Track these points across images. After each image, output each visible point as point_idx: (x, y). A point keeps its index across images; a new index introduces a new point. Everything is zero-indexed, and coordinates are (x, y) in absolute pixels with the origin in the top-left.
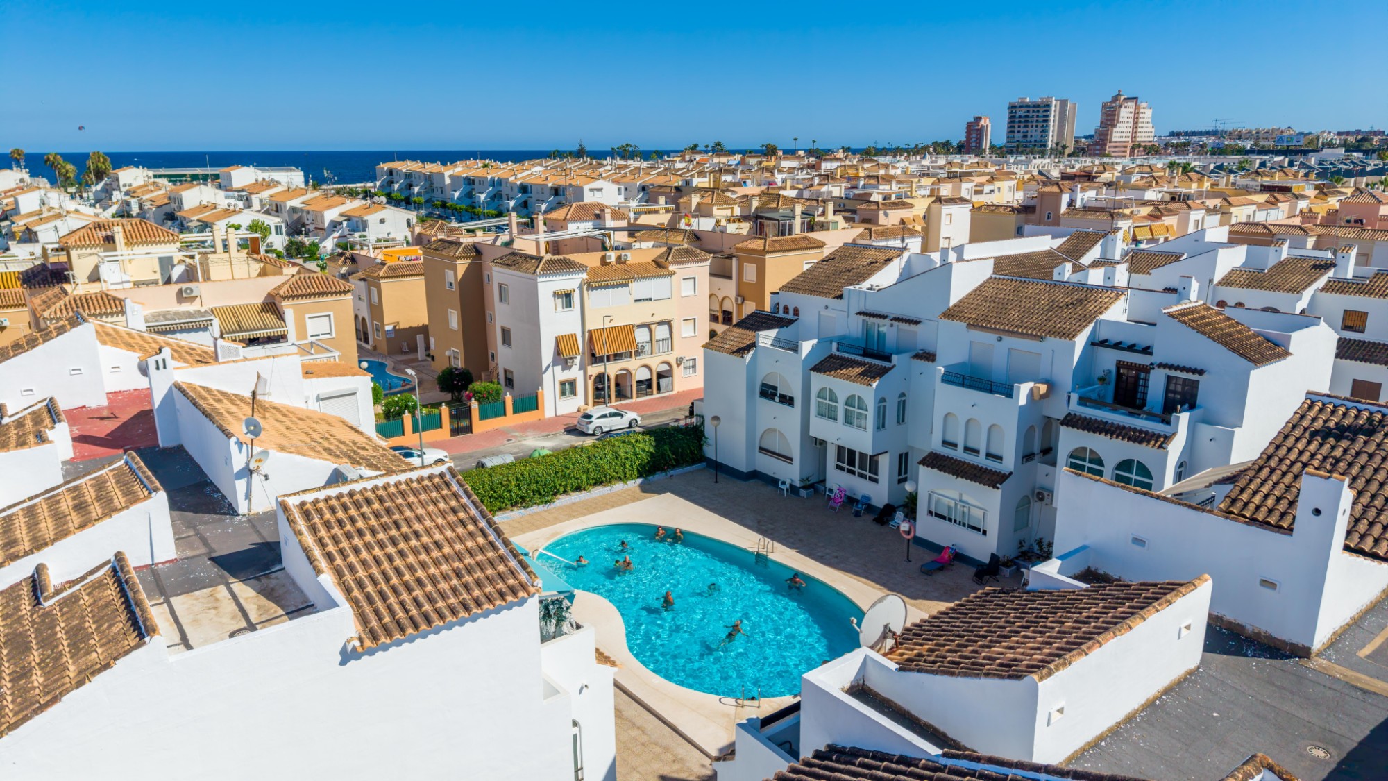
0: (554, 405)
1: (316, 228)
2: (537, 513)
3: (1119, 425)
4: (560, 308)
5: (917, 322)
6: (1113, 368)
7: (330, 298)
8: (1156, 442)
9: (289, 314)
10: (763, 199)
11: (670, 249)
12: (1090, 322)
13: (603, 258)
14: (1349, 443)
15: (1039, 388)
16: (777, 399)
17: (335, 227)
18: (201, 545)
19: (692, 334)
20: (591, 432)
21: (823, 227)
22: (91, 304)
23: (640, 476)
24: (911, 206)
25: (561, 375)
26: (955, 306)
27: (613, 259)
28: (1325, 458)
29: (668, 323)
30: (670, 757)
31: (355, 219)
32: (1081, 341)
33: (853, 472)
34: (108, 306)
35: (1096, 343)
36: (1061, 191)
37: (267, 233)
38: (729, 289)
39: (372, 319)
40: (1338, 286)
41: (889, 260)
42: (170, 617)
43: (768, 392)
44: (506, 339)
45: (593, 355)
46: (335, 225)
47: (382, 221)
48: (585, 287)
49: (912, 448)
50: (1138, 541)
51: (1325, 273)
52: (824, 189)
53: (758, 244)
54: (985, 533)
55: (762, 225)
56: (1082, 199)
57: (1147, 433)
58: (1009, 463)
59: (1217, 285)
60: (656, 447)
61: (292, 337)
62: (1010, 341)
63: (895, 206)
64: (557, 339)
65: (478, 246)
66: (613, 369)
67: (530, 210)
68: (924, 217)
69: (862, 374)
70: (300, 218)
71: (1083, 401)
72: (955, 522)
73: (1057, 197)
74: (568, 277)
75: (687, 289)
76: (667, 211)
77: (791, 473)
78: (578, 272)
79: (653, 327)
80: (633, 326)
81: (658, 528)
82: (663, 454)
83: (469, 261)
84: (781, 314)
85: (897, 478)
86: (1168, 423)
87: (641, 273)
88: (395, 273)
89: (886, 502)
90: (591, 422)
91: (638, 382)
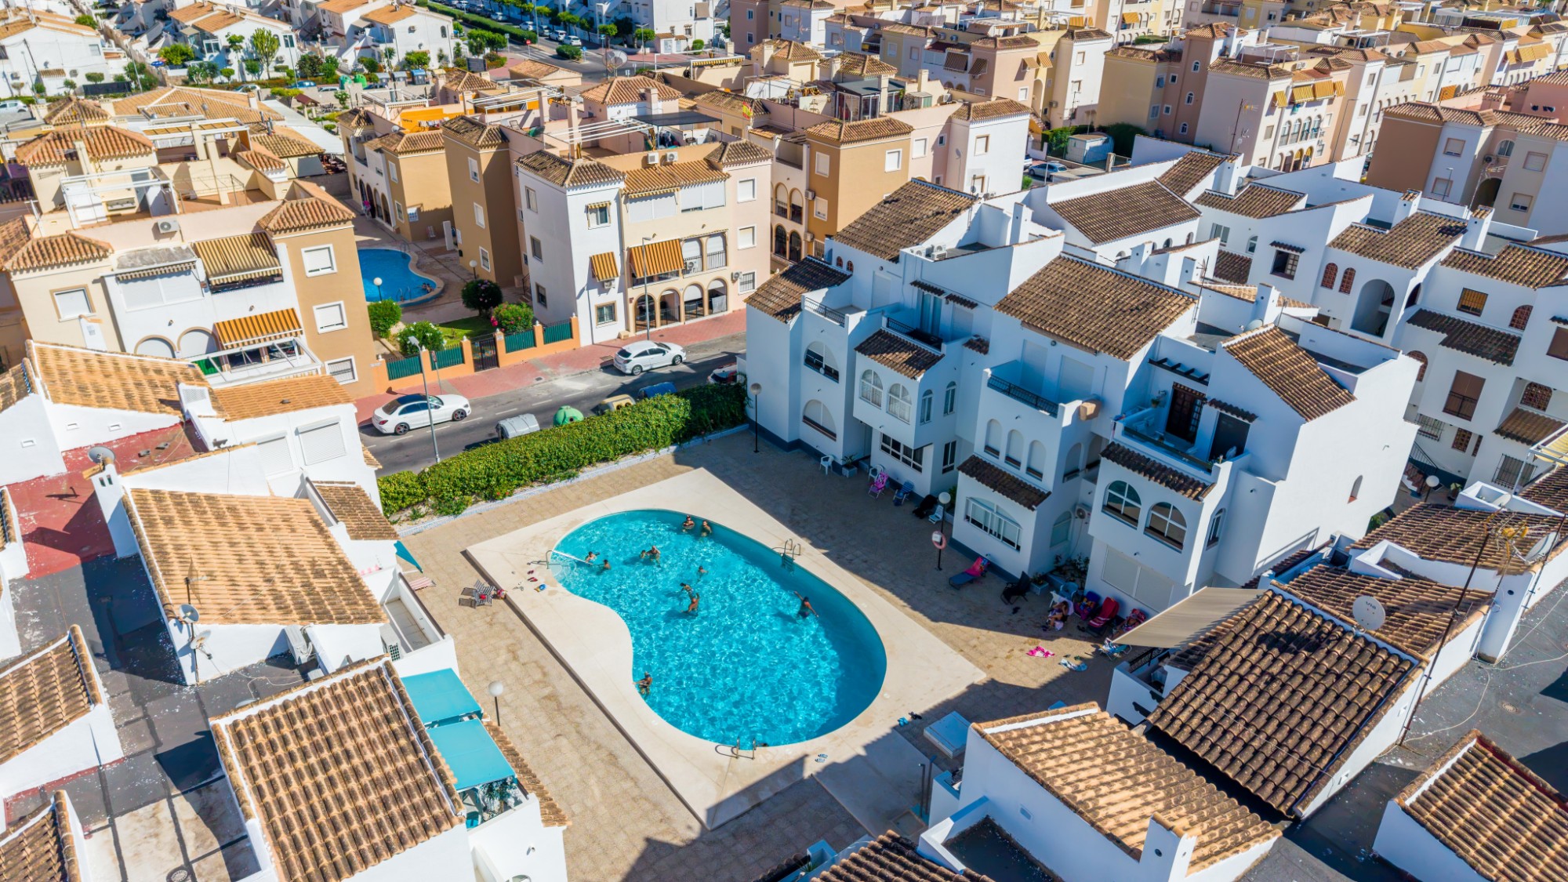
0: (590, 332)
1: (335, 33)
2: (559, 490)
3: (1160, 465)
4: (594, 224)
5: (972, 305)
6: (1170, 390)
7: (327, 229)
8: (1194, 491)
9: (282, 249)
10: (847, 60)
11: (725, 145)
12: (1151, 337)
13: (645, 159)
14: (1290, 656)
15: (1086, 409)
16: (822, 370)
17: (357, 33)
18: (148, 735)
19: (751, 245)
20: (629, 371)
21: (914, 103)
22: (57, 250)
23: (674, 442)
24: (1035, 43)
25: (597, 298)
26: (1014, 294)
27: (657, 161)
28: (1263, 673)
29: (722, 234)
30: (658, 815)
31: (380, 26)
32: (1136, 361)
33: (898, 457)
34: (77, 252)
35: (1154, 362)
36: (1214, 36)
37: (275, 46)
38: (797, 180)
39: (393, 198)
40: (1463, 260)
41: (957, 212)
42: (113, 848)
43: (814, 361)
44: (537, 253)
45: (633, 276)
46: (357, 31)
47: (412, 30)
48: (623, 199)
49: (961, 439)
50: (1023, 812)
51: (1452, 240)
52: (937, 12)
53: (831, 131)
54: (1018, 548)
55: (842, 98)
56: (1239, 45)
57: (1186, 478)
58: (1047, 483)
59: (1329, 246)
60: (692, 412)
61: (288, 274)
62: (1063, 348)
63: (1017, 43)
64: (591, 259)
65: (503, 130)
66: (657, 290)
67: (590, 7)
68: (1052, 55)
69: (909, 362)
70: (315, 17)
71: (1129, 431)
72: (991, 532)
73: (1208, 44)
74: (602, 188)
75: (744, 193)
76: (737, 63)
77: (835, 450)
78: (613, 182)
79: (704, 240)
80: (680, 240)
81: (687, 517)
82: (700, 419)
83: (494, 150)
84: (834, 266)
85: (941, 467)
86: (1209, 471)
87: (691, 176)
88: (415, 147)
89: (928, 493)
90: (628, 361)
91: (686, 303)
